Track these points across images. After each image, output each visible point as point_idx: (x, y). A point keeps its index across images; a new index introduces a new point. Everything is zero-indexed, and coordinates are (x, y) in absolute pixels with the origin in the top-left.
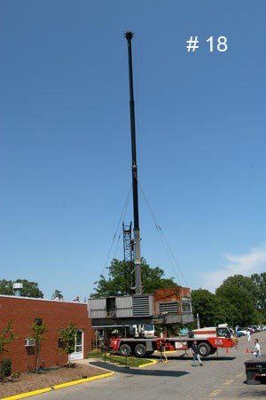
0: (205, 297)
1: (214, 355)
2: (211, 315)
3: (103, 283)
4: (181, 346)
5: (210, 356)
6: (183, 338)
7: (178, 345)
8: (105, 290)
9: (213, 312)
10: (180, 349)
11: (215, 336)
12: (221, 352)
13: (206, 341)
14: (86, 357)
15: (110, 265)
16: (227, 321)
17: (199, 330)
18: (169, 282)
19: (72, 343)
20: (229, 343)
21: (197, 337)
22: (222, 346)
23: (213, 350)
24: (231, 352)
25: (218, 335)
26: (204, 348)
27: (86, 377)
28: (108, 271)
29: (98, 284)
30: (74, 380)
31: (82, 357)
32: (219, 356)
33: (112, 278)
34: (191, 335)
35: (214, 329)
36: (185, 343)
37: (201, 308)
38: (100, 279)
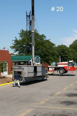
0: (64, 48)
1: (66, 74)
2: (66, 57)
3: (16, 41)
4: (52, 70)
5: (64, 74)
6: (53, 66)
7: (50, 69)
8: (17, 44)
9: (67, 55)
10: (51, 71)
11: (67, 66)
12: (69, 72)
13: (63, 68)
14: (9, 74)
15: (20, 32)
16: (74, 59)
17: (60, 63)
18: (48, 41)
19: (2, 68)
20: (73, 69)
21: (59, 66)
22: (70, 70)
23: (66, 71)
24: (74, 72)
25: (68, 65)
26: (62, 71)
27: (9, 82)
28: (19, 35)
29: (14, 41)
30: (3, 83)
31: (7, 74)
32: (68, 74)
33: (21, 39)
34: (57, 65)
35: (67, 63)
36: (54, 69)
37: (62, 53)
38: (15, 39)
